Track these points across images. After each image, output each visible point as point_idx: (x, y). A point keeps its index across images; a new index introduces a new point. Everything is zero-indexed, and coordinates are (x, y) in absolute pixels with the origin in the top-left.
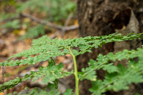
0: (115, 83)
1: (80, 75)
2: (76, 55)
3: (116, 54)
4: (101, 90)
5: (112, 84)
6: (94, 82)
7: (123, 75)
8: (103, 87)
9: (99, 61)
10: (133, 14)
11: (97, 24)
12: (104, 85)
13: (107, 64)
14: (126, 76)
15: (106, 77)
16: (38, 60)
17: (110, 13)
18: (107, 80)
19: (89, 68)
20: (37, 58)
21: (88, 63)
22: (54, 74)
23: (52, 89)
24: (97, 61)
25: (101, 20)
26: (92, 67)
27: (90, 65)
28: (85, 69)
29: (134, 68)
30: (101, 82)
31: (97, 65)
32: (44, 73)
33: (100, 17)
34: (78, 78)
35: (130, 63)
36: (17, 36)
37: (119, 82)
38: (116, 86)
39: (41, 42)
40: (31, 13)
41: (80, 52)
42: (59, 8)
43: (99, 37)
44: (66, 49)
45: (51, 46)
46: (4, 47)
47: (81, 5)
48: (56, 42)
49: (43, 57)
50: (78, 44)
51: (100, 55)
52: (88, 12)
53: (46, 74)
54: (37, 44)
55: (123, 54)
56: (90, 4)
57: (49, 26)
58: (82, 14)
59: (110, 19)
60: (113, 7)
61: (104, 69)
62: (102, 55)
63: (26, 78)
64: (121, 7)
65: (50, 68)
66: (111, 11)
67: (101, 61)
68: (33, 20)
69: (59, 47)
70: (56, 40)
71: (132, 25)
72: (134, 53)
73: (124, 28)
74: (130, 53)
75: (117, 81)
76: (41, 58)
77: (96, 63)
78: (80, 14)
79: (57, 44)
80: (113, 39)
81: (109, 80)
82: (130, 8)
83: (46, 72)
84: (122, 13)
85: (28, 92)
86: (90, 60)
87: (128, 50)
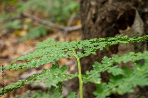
0: (120, 86)
1: (84, 78)
2: (80, 57)
3: (122, 56)
4: (106, 93)
5: (117, 87)
6: (98, 85)
7: (129, 77)
8: (107, 89)
10: (137, 15)
11: (100, 24)
12: (109, 88)
13: (112, 66)
15: (111, 80)
16: (41, 63)
17: (114, 13)
18: (112, 82)
19: (94, 70)
20: (41, 61)
21: (93, 66)
22: (57, 77)
23: (55, 92)
24: (102, 63)
25: (104, 20)
27: (95, 68)
28: (90, 71)
29: (140, 70)
30: (105, 85)
31: (102, 68)
32: (47, 76)
33: (103, 18)
34: (82, 80)
35: (136, 65)
36: (18, 36)
37: (124, 85)
38: (120, 89)
39: (46, 45)
40: (33, 13)
41: (85, 54)
42: (61, 8)
43: (105, 39)
44: (70, 51)
45: (55, 48)
46: (5, 48)
47: (84, 5)
48: (61, 45)
49: (46, 60)
50: (83, 46)
51: (105, 57)
52: (92, 12)
53: (49, 76)
54: (41, 47)
55: (129, 56)
56: (93, 3)
57: (51, 27)
58: (85, 14)
59: (114, 19)
60: (117, 7)
61: (109, 72)
62: (107, 58)
63: (29, 81)
64: (125, 7)
65: (53, 71)
66: (115, 11)
67: (106, 64)
68: (34, 20)
69: (63, 50)
70: (61, 43)
71: (136, 25)
72: (140, 56)
73: (128, 28)
74: (136, 56)
75: (122, 84)
76: (44, 60)
77: (101, 65)
78: (83, 14)
79: (61, 46)
80: (119, 41)
81: (114, 83)
82: (135, 8)
83: (49, 75)
84: (127, 13)
85: (31, 95)
86: (95, 63)
87: (134, 53)
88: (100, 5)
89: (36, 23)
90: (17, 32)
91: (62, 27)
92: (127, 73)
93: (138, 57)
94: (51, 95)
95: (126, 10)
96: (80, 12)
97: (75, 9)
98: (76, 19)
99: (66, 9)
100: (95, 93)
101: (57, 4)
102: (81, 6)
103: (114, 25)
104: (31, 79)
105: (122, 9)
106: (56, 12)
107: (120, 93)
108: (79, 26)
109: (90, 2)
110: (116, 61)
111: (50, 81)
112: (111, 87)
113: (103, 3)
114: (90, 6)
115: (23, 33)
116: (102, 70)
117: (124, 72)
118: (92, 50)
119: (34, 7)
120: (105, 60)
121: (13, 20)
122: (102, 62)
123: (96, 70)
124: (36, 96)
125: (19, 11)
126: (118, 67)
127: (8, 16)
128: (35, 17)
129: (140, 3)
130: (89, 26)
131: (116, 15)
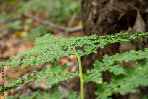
0: (122, 86)
1: (85, 77)
2: (81, 56)
3: (123, 54)
4: (108, 93)
5: (119, 87)
6: (100, 84)
7: (130, 77)
8: (109, 89)
10: (139, 15)
11: (102, 25)
12: (110, 87)
13: (113, 65)
14: (134, 78)
15: (112, 80)
16: (41, 61)
17: (115, 13)
18: (113, 82)
19: (95, 69)
20: (40, 58)
21: (93, 64)
22: (57, 76)
23: (56, 92)
24: (103, 62)
25: (105, 20)
27: (96, 67)
28: (90, 70)
29: (142, 69)
30: (107, 85)
31: (103, 67)
32: (47, 75)
33: (104, 18)
34: (83, 80)
35: (137, 64)
36: (19, 37)
37: (126, 84)
38: (122, 89)
39: (44, 41)
40: (34, 13)
41: (85, 52)
42: (62, 9)
43: (105, 37)
44: (71, 49)
45: (54, 45)
46: (5, 49)
47: (85, 5)
48: (60, 41)
49: (46, 58)
50: (83, 44)
51: (106, 56)
52: (93, 12)
53: (50, 75)
54: (40, 43)
55: (130, 54)
56: (94, 4)
57: (52, 27)
58: (86, 14)
59: (115, 19)
60: (118, 8)
61: (111, 71)
62: (108, 56)
63: (29, 79)
64: (126, 7)
65: (53, 69)
66: (116, 12)
67: (107, 62)
68: (35, 21)
69: (63, 47)
70: (60, 39)
71: (138, 26)
72: (141, 54)
73: (130, 29)
74: (137, 54)
75: (124, 84)
76: (44, 58)
77: (102, 64)
78: (84, 15)
79: (60, 43)
80: (119, 39)
81: (115, 83)
82: (136, 9)
83: (49, 73)
84: (128, 14)
85: (31, 94)
86: (96, 61)
87: (135, 51)
88: (101, 5)
89: (37, 24)
90: (18, 33)
91: (63, 27)
92: (129, 72)
93: (139, 55)
94: (51, 94)
95: (128, 10)
96: (81, 13)
97: (76, 9)
98: (77, 20)
99: (67, 10)
100: (96, 93)
101: (58, 5)
102: (83, 7)
103: (115, 26)
104: (31, 78)
105: (123, 10)
106: (57, 13)
107: (123, 93)
108: (80, 26)
109: (91, 3)
110: (117, 60)
111: (51, 80)
112: (113, 87)
113: (105, 3)
114: (92, 6)
115: (24, 34)
116: (103, 69)
117: (125, 72)
118: (93, 48)
119: (35, 8)
120: (106, 58)
121: (14, 21)
122: (103, 60)
123: (97, 69)
124: (37, 96)
125: (20, 11)
126: (119, 67)
127: (8, 17)
128: (36, 18)
129: (142, 3)
130: (90, 26)
131: (118, 16)
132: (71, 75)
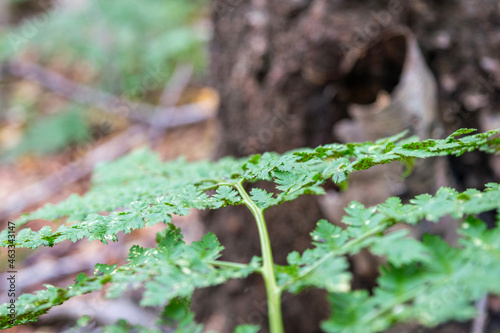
0: (421, 298)
1: (284, 275)
2: (266, 206)
3: (412, 201)
4: (370, 323)
5: (410, 303)
6: (336, 295)
7: (448, 271)
8: (371, 314)
9: (353, 226)
10: (414, 56)
12: (377, 307)
13: (381, 234)
14: (461, 273)
15: (383, 281)
16: (125, 224)
17: (330, 50)
18: (386, 290)
19: (316, 250)
20: (122, 217)
21: (311, 234)
22: (186, 271)
23: (182, 325)
24: (344, 227)
25: (295, 76)
26: (324, 248)
27: (320, 242)
28: (301, 254)
29: (485, 247)
30: (363, 301)
31: (347, 242)
32: (148, 268)
34: (278, 285)
35: (468, 230)
39: (129, 172)
41: (280, 196)
44: (227, 187)
45: (165, 180)
49: (142, 216)
50: (271, 169)
51: (354, 206)
53: (159, 270)
55: (438, 199)
56: (257, 18)
62: (362, 206)
63: (83, 286)
65: (170, 253)
67: (359, 227)
69: (197, 184)
72: (479, 200)
74: (466, 198)
76: (136, 217)
77: (340, 233)
81: (394, 292)
83: (156, 265)
86: (318, 224)
87: (453, 189)
92: (439, 256)
93: (473, 202)
100: (327, 326)
104: (92, 280)
111: (163, 285)
112: (387, 304)
113: (295, 14)
114: (248, 29)
118: (307, 181)
120: (354, 214)
122: (345, 220)
132: (236, 270)
